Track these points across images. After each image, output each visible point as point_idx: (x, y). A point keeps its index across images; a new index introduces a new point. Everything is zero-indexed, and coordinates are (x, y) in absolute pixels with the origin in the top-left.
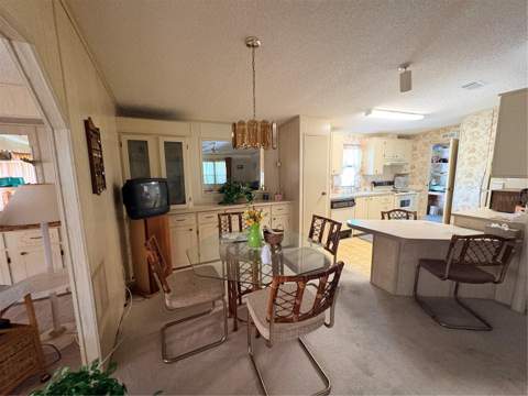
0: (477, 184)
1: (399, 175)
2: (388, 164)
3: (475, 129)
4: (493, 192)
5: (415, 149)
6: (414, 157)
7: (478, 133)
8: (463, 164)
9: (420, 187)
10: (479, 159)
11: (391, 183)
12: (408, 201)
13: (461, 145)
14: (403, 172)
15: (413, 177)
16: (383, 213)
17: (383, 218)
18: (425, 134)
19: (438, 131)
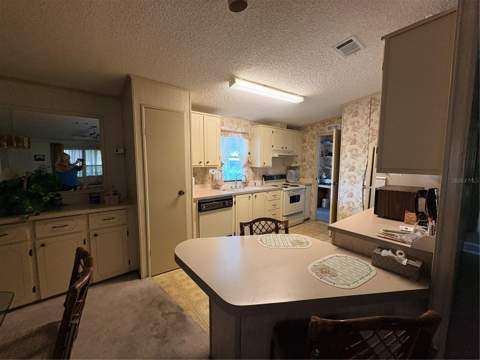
0: (359, 178)
1: (291, 168)
2: (276, 155)
3: (356, 118)
4: (377, 191)
5: (304, 141)
6: (304, 150)
7: (358, 122)
8: (346, 156)
9: (310, 181)
10: (360, 151)
11: (283, 177)
12: (299, 196)
13: (343, 136)
14: (293, 165)
15: (304, 170)
16: (242, 225)
17: (242, 234)
18: (312, 126)
19: (323, 123)
